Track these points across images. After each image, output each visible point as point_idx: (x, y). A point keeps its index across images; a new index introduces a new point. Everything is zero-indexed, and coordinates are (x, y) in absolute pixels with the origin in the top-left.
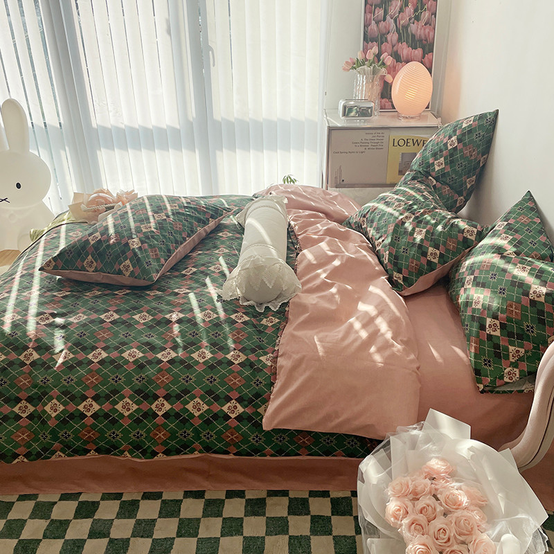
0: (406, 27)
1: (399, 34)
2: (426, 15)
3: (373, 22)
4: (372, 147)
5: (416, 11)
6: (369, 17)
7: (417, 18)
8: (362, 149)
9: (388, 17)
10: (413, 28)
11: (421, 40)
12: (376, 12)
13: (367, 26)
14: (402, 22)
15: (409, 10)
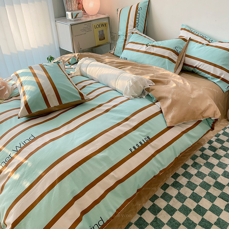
4: (88, 31)
8: (85, 32)
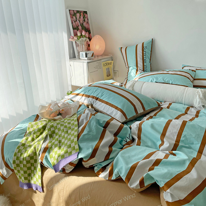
0: (82, 24)
1: (81, 26)
2: (86, 20)
3: (74, 22)
4: (99, 68)
6: (72, 20)
7: (84, 20)
9: (77, 20)
11: (87, 29)
12: (74, 18)
13: (72, 23)
14: (81, 22)
15: (82, 17)
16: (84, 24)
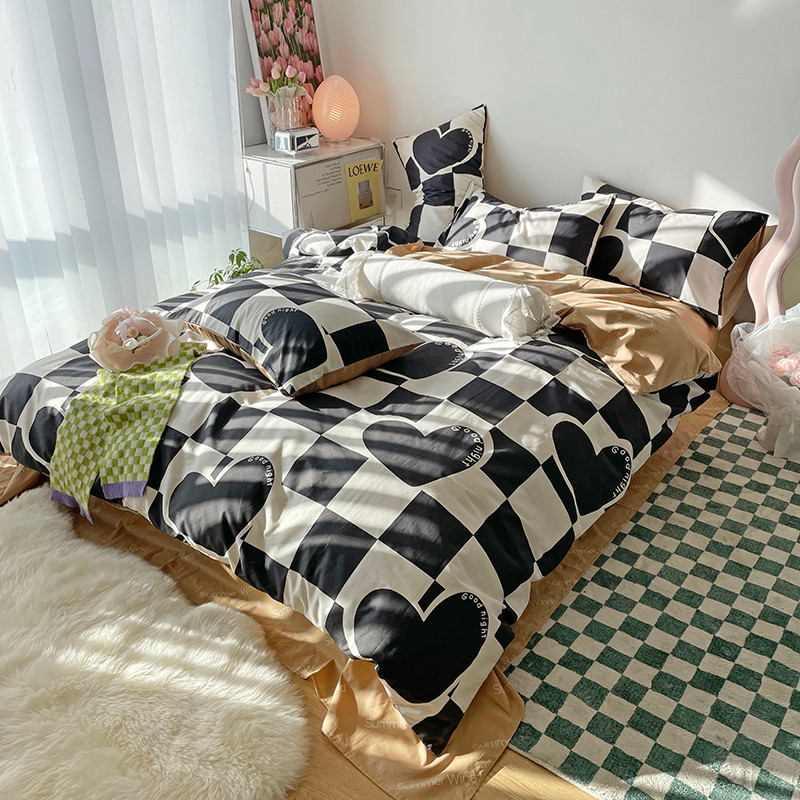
0: (293, 36)
1: (289, 45)
2: (306, 21)
3: (263, 32)
4: (333, 182)
5: (297, 16)
6: (257, 25)
7: (300, 25)
8: (325, 186)
9: (275, 25)
10: (300, 36)
11: (308, 51)
12: (263, 19)
13: (258, 37)
14: (288, 30)
15: (291, 15)
16: (299, 35)
